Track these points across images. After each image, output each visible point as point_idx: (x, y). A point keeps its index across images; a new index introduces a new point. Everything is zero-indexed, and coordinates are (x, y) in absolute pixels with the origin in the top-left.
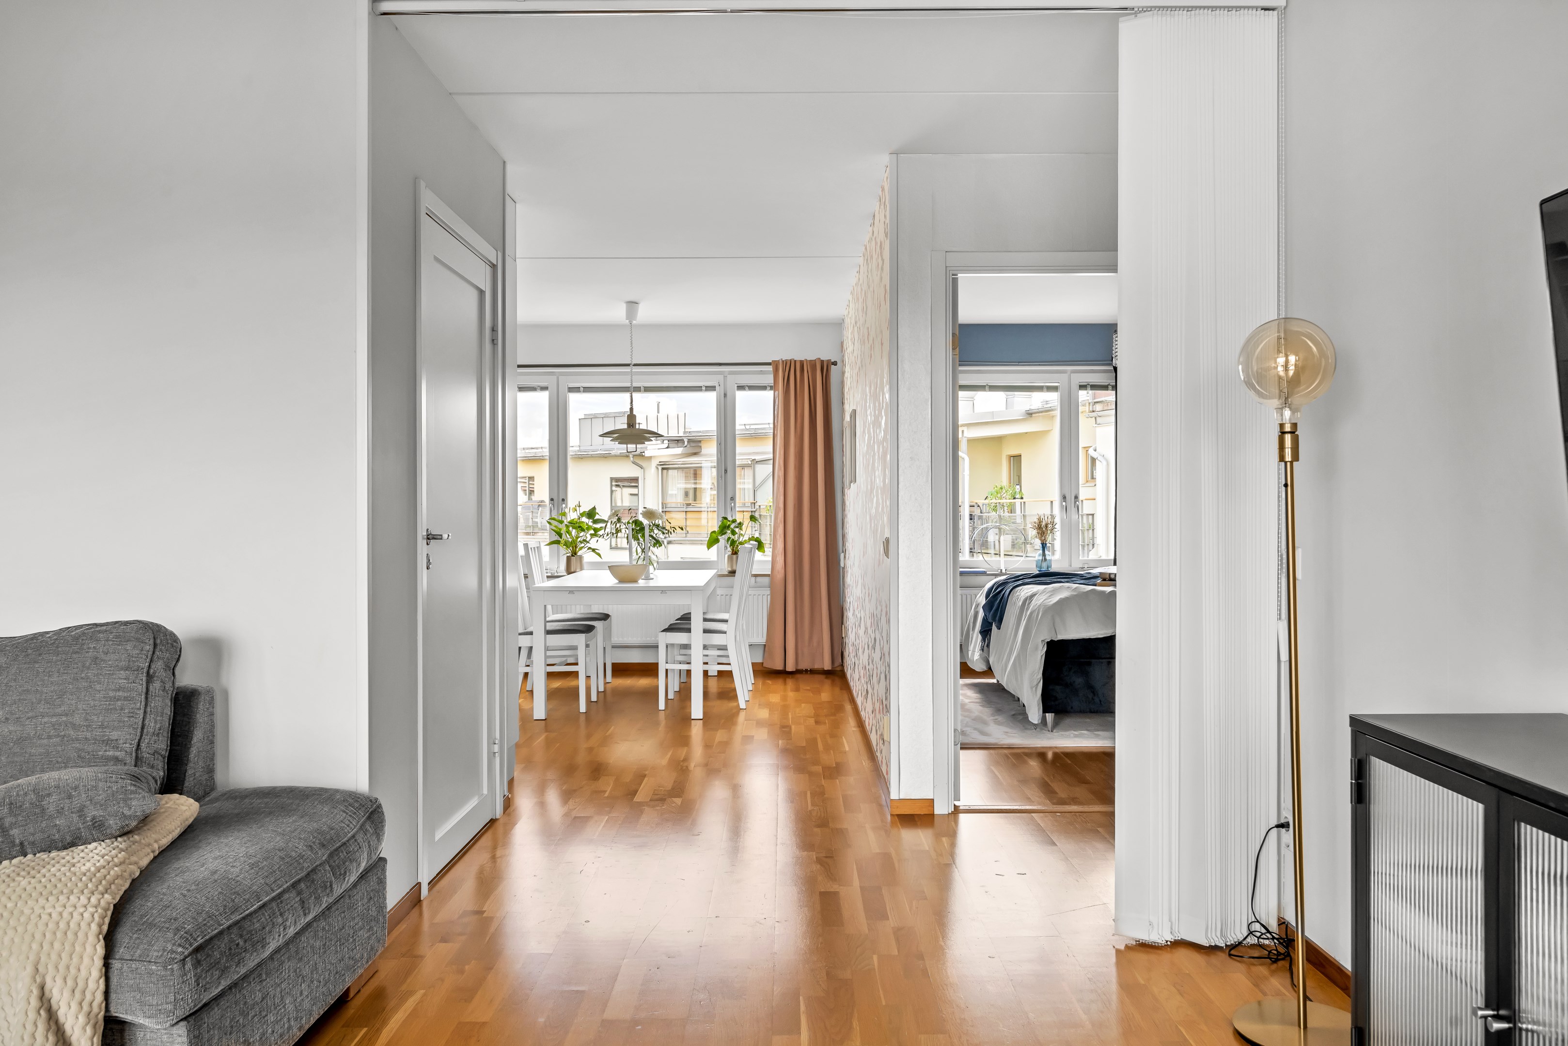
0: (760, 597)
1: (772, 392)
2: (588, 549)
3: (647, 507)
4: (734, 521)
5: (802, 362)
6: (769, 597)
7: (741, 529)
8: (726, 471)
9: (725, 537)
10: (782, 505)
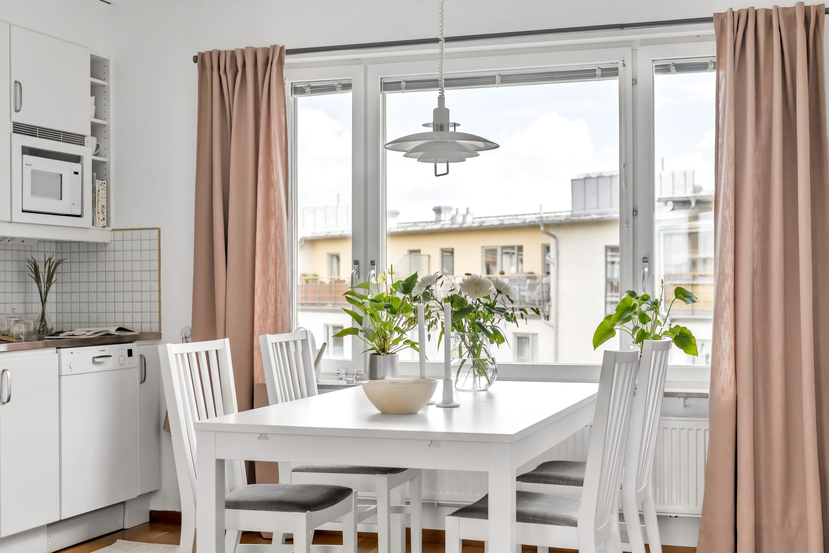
0: (693, 433)
1: (714, 73)
2: (404, 343)
3: (473, 273)
4: (645, 299)
5: (768, 14)
6: (707, 433)
7: (657, 312)
8: (635, 212)
9: (630, 325)
10: (729, 270)
